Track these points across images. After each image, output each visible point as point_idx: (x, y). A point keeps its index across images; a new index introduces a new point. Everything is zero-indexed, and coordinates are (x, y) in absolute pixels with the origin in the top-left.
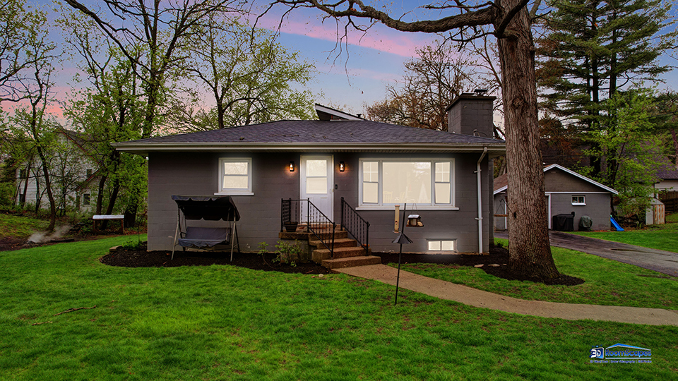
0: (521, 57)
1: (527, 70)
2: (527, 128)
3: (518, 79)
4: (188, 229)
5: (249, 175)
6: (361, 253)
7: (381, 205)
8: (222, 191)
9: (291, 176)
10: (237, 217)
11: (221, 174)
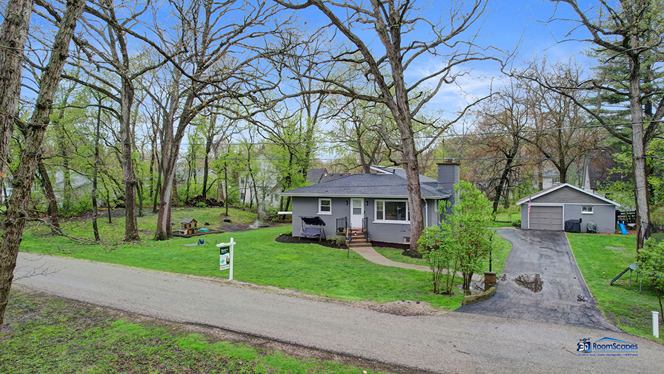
4: (306, 229)
5: (330, 206)
6: (365, 242)
7: (384, 221)
8: (321, 213)
9: (347, 207)
10: (324, 225)
11: (320, 205)
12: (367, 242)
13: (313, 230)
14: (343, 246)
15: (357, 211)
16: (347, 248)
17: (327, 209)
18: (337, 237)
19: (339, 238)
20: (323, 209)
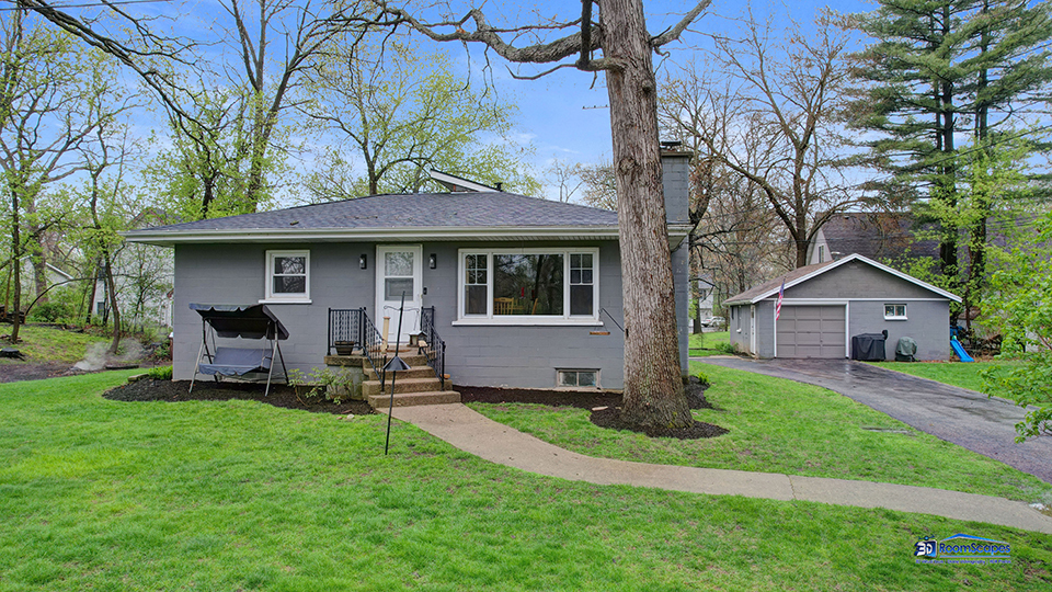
0: (631, 97)
1: (640, 115)
2: (640, 203)
3: (627, 130)
4: (218, 351)
5: (307, 275)
6: (434, 387)
7: (490, 318)
8: (271, 298)
9: (363, 276)
10: (283, 335)
11: (270, 273)
12: (443, 386)
13: (241, 356)
14: (354, 402)
15: (400, 289)
16: (371, 410)
17: (297, 285)
18: (331, 372)
19: (340, 376)
20: (281, 286)
